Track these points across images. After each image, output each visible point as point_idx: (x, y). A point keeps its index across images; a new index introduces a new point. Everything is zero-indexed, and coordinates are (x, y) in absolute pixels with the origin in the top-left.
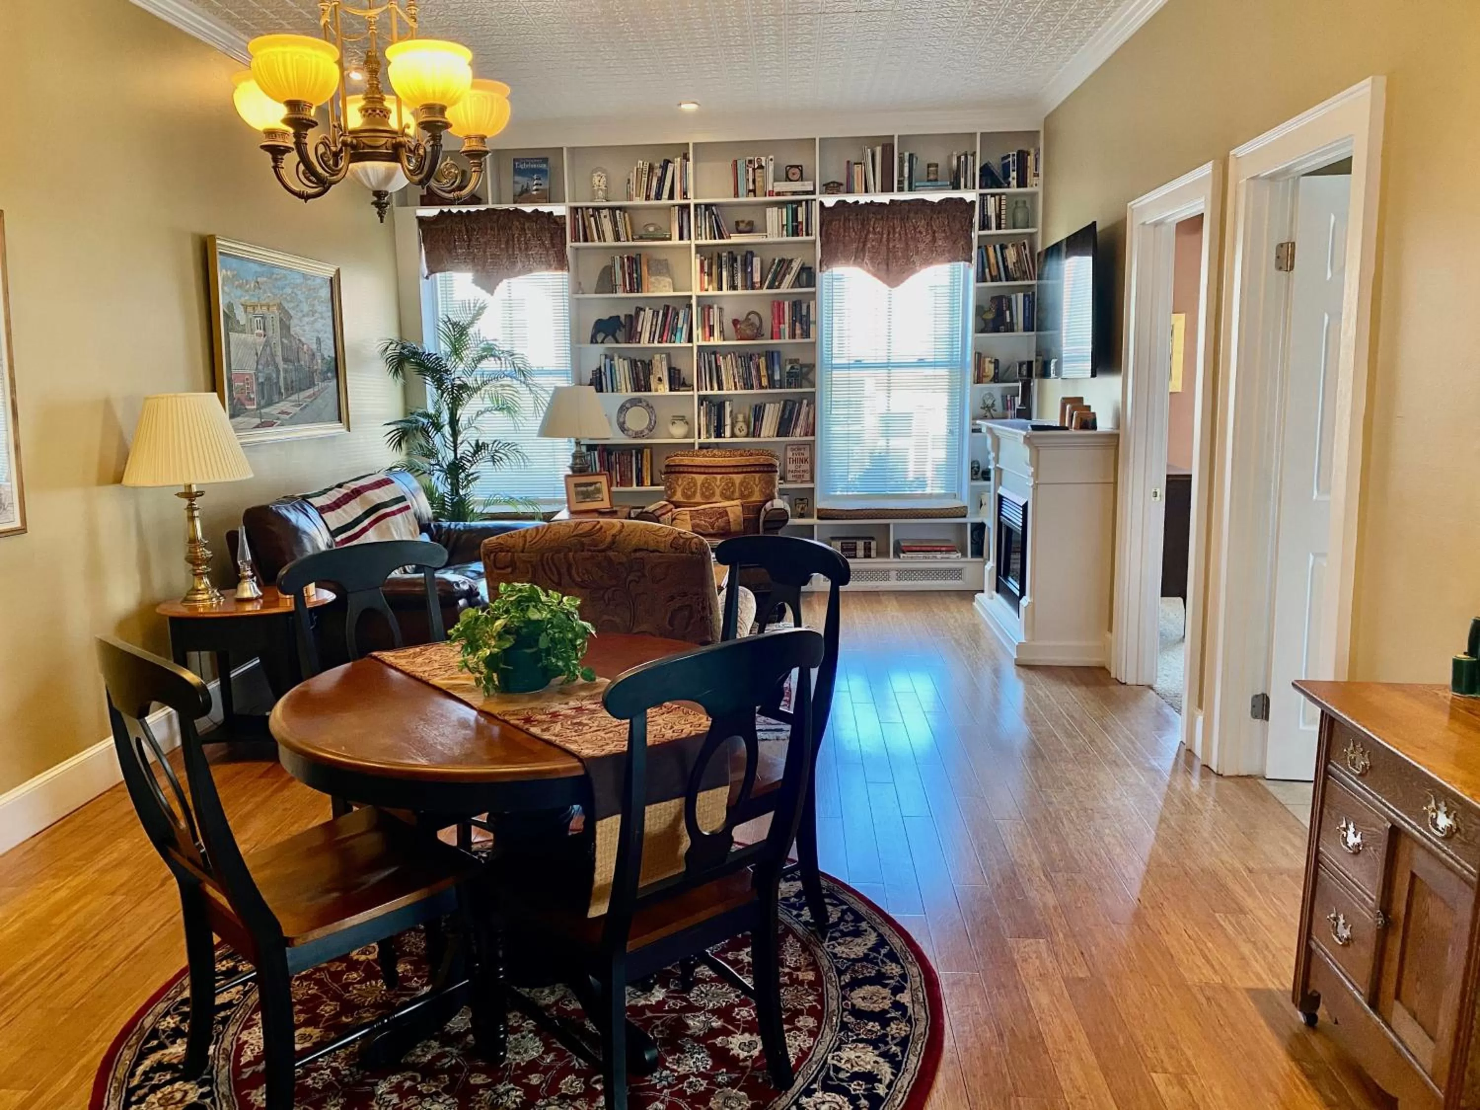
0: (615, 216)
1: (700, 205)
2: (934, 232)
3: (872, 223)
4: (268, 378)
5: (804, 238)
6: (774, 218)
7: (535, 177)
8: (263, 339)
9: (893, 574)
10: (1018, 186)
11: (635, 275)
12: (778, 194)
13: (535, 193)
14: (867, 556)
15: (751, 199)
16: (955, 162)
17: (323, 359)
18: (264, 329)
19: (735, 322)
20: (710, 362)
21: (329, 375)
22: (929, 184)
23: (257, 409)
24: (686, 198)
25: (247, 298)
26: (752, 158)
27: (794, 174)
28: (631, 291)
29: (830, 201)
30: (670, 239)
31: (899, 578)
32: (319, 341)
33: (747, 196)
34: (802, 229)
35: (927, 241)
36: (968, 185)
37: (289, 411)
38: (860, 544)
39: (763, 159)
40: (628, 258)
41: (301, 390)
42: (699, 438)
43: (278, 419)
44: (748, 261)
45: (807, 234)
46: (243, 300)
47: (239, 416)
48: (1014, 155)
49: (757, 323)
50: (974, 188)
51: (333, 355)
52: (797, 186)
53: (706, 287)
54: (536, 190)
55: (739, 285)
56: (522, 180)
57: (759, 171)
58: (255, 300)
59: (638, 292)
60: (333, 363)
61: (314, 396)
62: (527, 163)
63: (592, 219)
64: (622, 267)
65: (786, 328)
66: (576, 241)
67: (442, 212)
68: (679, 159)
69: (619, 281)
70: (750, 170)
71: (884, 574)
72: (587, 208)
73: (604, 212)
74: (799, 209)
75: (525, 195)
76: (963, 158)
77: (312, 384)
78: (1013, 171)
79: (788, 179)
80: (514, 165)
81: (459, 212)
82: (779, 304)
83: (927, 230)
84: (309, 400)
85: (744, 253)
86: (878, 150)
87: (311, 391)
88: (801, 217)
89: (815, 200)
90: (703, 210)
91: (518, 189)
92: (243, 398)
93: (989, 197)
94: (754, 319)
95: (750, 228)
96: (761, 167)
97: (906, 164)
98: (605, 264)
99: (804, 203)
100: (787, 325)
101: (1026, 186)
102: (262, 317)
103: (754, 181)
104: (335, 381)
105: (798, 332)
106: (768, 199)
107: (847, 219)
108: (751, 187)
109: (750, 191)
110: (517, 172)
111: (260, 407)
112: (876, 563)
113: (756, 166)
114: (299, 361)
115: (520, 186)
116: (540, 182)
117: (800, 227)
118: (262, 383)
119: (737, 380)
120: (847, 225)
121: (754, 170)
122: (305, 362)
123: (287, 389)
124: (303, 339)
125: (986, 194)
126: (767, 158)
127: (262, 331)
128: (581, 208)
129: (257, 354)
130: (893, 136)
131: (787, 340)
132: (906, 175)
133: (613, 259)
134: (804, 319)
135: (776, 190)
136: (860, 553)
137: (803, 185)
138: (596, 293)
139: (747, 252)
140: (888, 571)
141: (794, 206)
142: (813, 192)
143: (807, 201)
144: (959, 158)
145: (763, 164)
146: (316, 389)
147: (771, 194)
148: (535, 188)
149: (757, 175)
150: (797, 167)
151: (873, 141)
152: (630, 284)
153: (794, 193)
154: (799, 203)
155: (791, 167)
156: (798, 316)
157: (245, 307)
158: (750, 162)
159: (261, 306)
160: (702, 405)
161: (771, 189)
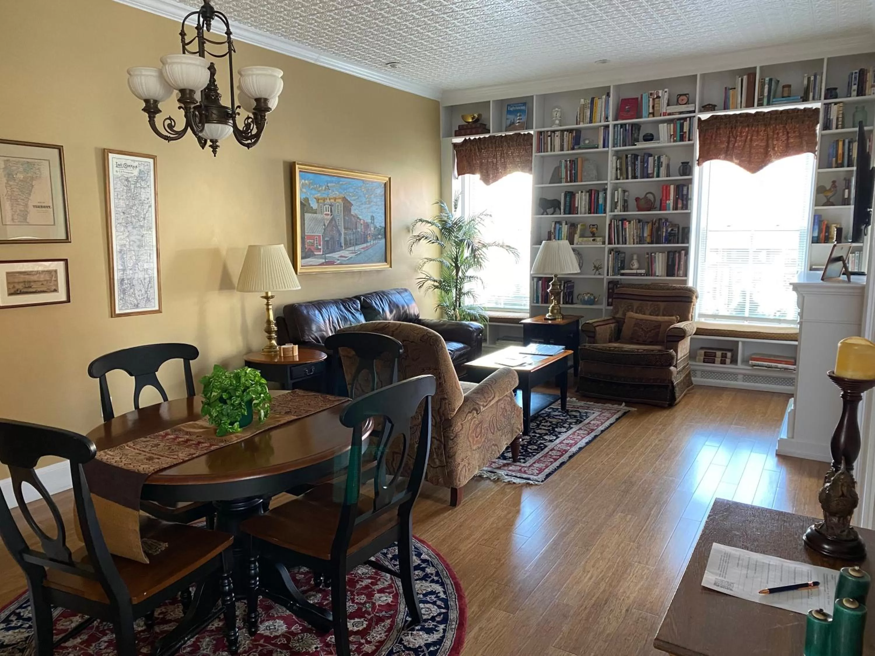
0: (563, 135)
1: (617, 125)
2: (788, 133)
3: (739, 130)
4: (332, 238)
5: (687, 142)
6: (664, 130)
7: (518, 115)
8: (329, 217)
9: (740, 377)
10: (858, 95)
11: (573, 172)
12: (670, 114)
13: (517, 124)
14: (723, 362)
15: (651, 119)
16: (806, 82)
17: (375, 227)
18: (331, 211)
19: (637, 199)
20: (618, 226)
21: (380, 236)
22: (784, 99)
23: (323, 254)
24: (608, 121)
25: (319, 195)
26: (653, 92)
27: (683, 100)
28: (571, 182)
29: (705, 116)
30: (597, 148)
31: (744, 380)
32: (373, 218)
33: (648, 117)
34: (686, 137)
35: (783, 139)
36: (816, 97)
37: (347, 256)
38: (719, 354)
39: (660, 92)
40: (570, 161)
41: (357, 244)
42: (608, 275)
43: (338, 260)
44: (645, 160)
45: (689, 140)
46: (316, 196)
47: (309, 258)
48: (856, 73)
49: (652, 200)
50: (820, 100)
51: (384, 226)
52: (683, 108)
53: (619, 177)
54: (519, 122)
55: (639, 176)
56: (511, 117)
57: (657, 100)
58: (325, 196)
59: (575, 182)
60: (383, 230)
61: (367, 248)
62: (515, 107)
63: (549, 138)
64: (566, 167)
65: (671, 202)
66: (539, 152)
67: (465, 139)
68: (604, 97)
69: (563, 176)
70: (651, 99)
71: (734, 376)
72: (548, 131)
73: (557, 133)
74: (685, 123)
75: (512, 126)
76: (812, 78)
77: (365, 241)
78: (855, 84)
79: (678, 103)
80: (508, 108)
81: (475, 139)
82: (667, 187)
83: (783, 132)
84: (363, 250)
85: (643, 155)
86: (745, 78)
87: (365, 245)
88: (686, 129)
89: (694, 117)
90: (619, 128)
91: (509, 122)
92: (312, 248)
93: (833, 104)
94: (650, 196)
95: (649, 138)
96: (658, 97)
97: (766, 86)
98: (556, 166)
99: (688, 119)
100: (672, 201)
101: (865, 95)
102: (330, 205)
103: (653, 107)
104: (384, 240)
105: (680, 205)
106: (662, 118)
107: (718, 128)
108: (651, 110)
109: (650, 113)
110: (509, 112)
111: (325, 253)
112: (728, 367)
113: (655, 96)
114: (356, 229)
115: (510, 121)
116: (520, 118)
117: (684, 135)
118: (327, 241)
119: (635, 238)
120: (718, 132)
121: (654, 99)
122: (361, 229)
123: (346, 244)
124: (360, 217)
125: (830, 103)
126: (663, 90)
127: (329, 213)
128: (544, 132)
129: (325, 225)
130: (755, 68)
131: (671, 212)
132: (766, 94)
133: (561, 162)
134: (685, 197)
135: (668, 111)
136: (718, 359)
137: (688, 107)
138: (550, 183)
139: (645, 154)
140: (737, 374)
141: (682, 121)
142: (694, 112)
143: (690, 118)
144: (809, 79)
145: (660, 95)
146: (369, 244)
147: (665, 114)
148: (518, 121)
149: (656, 102)
150: (685, 95)
151: (741, 72)
152: (570, 178)
153: (681, 113)
154: (685, 119)
155: (681, 95)
156: (681, 194)
157: (318, 200)
158: (651, 94)
159: (330, 199)
160: (611, 253)
161: (665, 111)
